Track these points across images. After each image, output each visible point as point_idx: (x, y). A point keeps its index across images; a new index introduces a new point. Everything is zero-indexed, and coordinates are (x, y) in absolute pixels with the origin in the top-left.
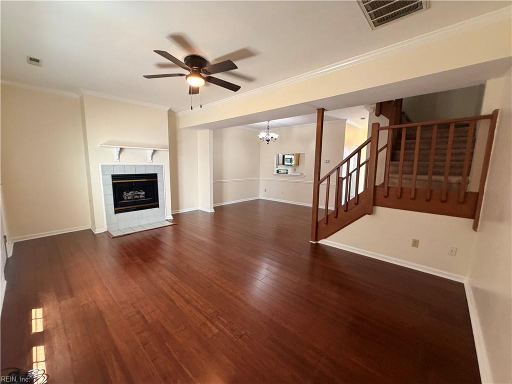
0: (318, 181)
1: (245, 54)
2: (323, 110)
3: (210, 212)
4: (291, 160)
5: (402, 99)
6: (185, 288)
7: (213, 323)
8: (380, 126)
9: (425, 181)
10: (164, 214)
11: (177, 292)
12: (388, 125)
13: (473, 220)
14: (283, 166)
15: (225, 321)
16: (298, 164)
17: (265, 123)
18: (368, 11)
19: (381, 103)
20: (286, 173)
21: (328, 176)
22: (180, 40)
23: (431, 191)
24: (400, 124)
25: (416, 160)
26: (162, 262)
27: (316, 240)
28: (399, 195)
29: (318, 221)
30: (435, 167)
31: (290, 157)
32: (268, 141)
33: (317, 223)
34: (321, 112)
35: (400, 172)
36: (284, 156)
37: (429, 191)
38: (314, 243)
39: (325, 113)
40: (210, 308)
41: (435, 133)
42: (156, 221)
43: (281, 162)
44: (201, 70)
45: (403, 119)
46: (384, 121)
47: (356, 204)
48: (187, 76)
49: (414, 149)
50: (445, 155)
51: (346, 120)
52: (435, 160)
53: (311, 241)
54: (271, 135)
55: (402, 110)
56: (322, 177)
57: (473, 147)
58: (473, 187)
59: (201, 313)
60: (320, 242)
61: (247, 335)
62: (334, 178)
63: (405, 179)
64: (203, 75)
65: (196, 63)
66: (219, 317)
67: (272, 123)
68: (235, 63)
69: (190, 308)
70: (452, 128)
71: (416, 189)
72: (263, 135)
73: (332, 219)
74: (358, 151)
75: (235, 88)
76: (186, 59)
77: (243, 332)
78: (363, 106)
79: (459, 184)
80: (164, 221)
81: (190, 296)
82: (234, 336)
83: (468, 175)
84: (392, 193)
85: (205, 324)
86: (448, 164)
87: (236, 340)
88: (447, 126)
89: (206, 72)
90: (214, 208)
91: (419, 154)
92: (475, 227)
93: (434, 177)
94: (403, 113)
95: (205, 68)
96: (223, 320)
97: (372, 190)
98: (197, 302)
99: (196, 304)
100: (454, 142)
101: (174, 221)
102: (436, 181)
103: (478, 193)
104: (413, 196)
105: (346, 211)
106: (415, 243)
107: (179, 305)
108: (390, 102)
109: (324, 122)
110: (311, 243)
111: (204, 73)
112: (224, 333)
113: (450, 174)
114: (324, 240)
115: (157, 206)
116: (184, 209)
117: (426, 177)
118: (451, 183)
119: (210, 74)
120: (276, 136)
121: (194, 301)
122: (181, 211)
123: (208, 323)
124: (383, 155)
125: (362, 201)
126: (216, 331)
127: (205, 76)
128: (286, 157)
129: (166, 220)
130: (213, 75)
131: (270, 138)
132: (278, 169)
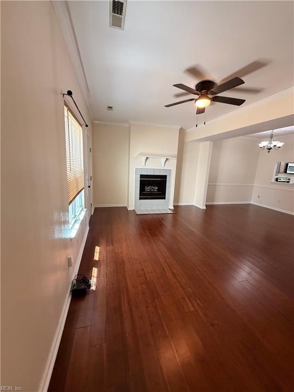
3: (201, 208)
6: (174, 264)
7: (190, 301)
10: (168, 205)
11: (168, 265)
14: (285, 174)
15: (201, 305)
17: (269, 132)
20: (288, 182)
32: (270, 149)
36: (287, 164)
40: (190, 288)
43: (282, 169)
44: (208, 92)
48: (196, 100)
54: (274, 143)
59: (183, 288)
61: (218, 326)
64: (210, 96)
65: (205, 87)
66: (197, 299)
68: (242, 79)
69: (175, 281)
72: (264, 144)
75: (239, 102)
76: (197, 86)
77: (216, 322)
80: (167, 209)
81: (177, 271)
82: (207, 321)
87: (208, 325)
89: (213, 93)
90: (206, 206)
95: (212, 90)
96: (199, 302)
99: (181, 280)
101: (174, 210)
107: (168, 275)
112: (198, 314)
115: (164, 198)
116: (183, 203)
119: (216, 94)
120: (279, 144)
121: (179, 277)
122: (180, 204)
123: (187, 299)
128: (290, 165)
131: (272, 146)
132: (277, 177)
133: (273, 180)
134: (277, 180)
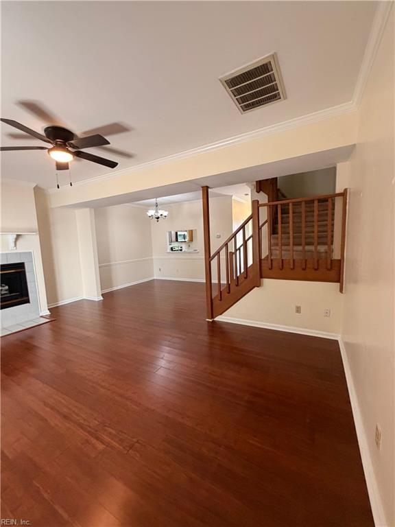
0: (209, 258)
1: (118, 128)
2: (207, 187)
3: (97, 300)
4: (184, 237)
5: (276, 178)
6: (63, 401)
7: (97, 438)
8: (260, 203)
9: (301, 251)
10: (37, 310)
11: (52, 408)
12: (267, 202)
13: (339, 284)
14: (177, 243)
15: (114, 432)
16: (191, 240)
17: (153, 201)
18: (235, 96)
19: (260, 181)
20: (181, 250)
21: (218, 253)
22: (33, 108)
23: (306, 260)
24: (277, 201)
25: (291, 232)
26: (32, 371)
27: (213, 317)
28: (281, 267)
29: (213, 298)
30: (306, 238)
31: (183, 233)
32: (158, 218)
33: (212, 300)
34: (206, 190)
35: (280, 245)
36: (177, 233)
37: (304, 261)
38: (211, 320)
39: (209, 190)
40: (95, 419)
41: (303, 208)
42: (27, 320)
43: (174, 239)
44: (67, 144)
45: (279, 195)
46: (263, 198)
47: (246, 278)
48: (50, 150)
49: (289, 223)
50: (313, 226)
51: (232, 196)
52: (306, 232)
53: (207, 320)
54: (161, 212)
55: (278, 187)
56: (212, 254)
57: (333, 220)
58: (336, 256)
59: (82, 428)
60: (215, 319)
61: (139, 443)
62: (223, 253)
63: (285, 250)
64: (70, 149)
65: (59, 136)
66: (106, 428)
67: (160, 200)
68: (106, 138)
69: (68, 425)
70: (316, 204)
71: (294, 260)
72: (151, 212)
73: (225, 295)
74: (243, 227)
75: (112, 165)
76: (46, 130)
77: (135, 440)
78: (245, 184)
79: (326, 252)
80: (37, 318)
81: (69, 409)
82: (124, 448)
83: (332, 244)
84: (275, 264)
85: (87, 441)
86: (315, 235)
87: (126, 452)
88: (312, 201)
89: (74, 147)
90: (102, 295)
91: (293, 227)
92: (341, 290)
93: (307, 248)
94: (279, 190)
95: (72, 142)
96: (111, 430)
97: (258, 263)
98: (78, 415)
99: (78, 418)
100: (319, 215)
101: (51, 316)
102: (309, 251)
103: (340, 260)
104: (292, 267)
105: (237, 285)
106: (298, 310)
107: (53, 424)
108: (267, 180)
109: (209, 199)
110: (208, 322)
111: (71, 147)
112: (112, 447)
113: (319, 244)
114: (220, 316)
115: (28, 301)
116: (65, 299)
117: (300, 248)
118: (320, 253)
119: (78, 148)
120: (165, 213)
121: (74, 416)
122: (61, 303)
123: (92, 439)
124: (265, 230)
125: (251, 275)
126: (101, 447)
127: (73, 150)
128: (179, 233)
129: (41, 317)
130: (83, 150)
131: (159, 215)
132: (171, 246)
133: (169, 250)
134: (172, 249)
